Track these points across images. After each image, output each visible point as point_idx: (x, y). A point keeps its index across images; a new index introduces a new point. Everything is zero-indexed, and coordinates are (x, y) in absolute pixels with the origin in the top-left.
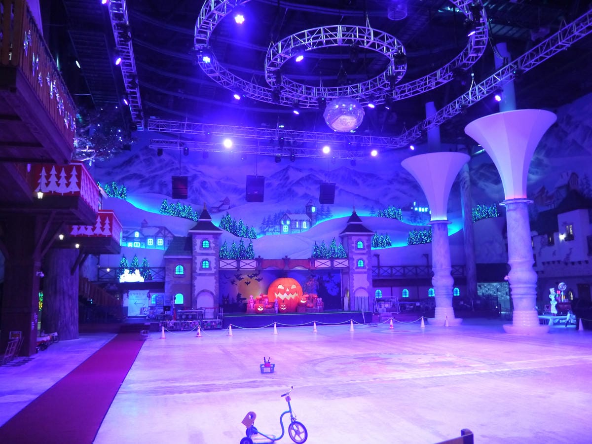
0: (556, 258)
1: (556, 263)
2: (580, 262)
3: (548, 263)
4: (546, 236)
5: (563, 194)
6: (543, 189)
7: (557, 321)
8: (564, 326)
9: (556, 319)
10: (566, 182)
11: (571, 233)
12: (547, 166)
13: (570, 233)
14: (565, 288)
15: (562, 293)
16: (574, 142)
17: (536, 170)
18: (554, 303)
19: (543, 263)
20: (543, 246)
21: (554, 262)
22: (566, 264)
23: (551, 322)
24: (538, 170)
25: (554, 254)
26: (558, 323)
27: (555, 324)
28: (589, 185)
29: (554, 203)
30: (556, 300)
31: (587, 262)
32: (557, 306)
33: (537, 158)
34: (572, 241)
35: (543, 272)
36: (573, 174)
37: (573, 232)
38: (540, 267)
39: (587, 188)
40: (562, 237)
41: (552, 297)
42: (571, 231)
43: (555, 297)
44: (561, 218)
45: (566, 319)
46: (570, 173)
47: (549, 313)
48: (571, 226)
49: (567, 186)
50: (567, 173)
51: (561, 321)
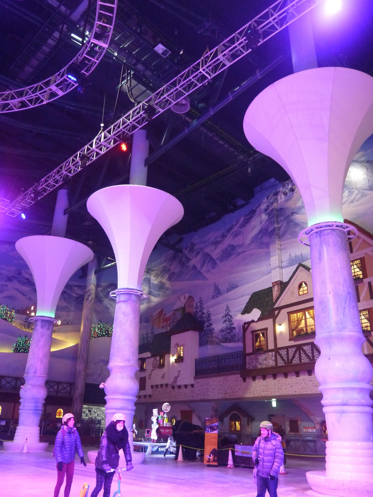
0: (164, 382)
1: (164, 386)
2: (186, 386)
3: (157, 386)
4: (158, 358)
5: (179, 316)
6: (162, 311)
7: (155, 449)
8: (162, 456)
9: (155, 446)
10: (183, 305)
11: (182, 355)
12: (168, 289)
13: (180, 354)
14: (169, 409)
15: (165, 416)
16: (194, 267)
17: (158, 292)
18: (155, 426)
19: (152, 387)
20: (154, 368)
21: (162, 385)
22: (173, 387)
23: (149, 450)
24: (160, 293)
25: (163, 377)
26: (157, 452)
27: (153, 453)
28: (203, 308)
29: (169, 326)
30: (158, 422)
31: (192, 386)
32: (158, 431)
33: (161, 281)
34: (181, 363)
35: (150, 396)
36: (190, 297)
37: (183, 354)
38: (148, 391)
39: (200, 311)
40: (173, 359)
41: (154, 419)
42: (182, 353)
43: (157, 419)
44: (174, 339)
45: (165, 446)
46: (187, 296)
47: (149, 440)
48: (182, 348)
49: (184, 309)
50: (185, 296)
51: (160, 449)
